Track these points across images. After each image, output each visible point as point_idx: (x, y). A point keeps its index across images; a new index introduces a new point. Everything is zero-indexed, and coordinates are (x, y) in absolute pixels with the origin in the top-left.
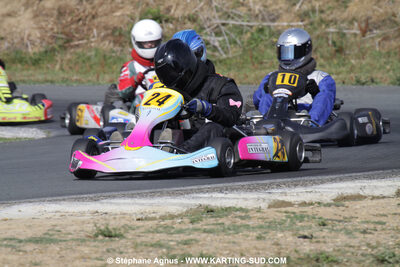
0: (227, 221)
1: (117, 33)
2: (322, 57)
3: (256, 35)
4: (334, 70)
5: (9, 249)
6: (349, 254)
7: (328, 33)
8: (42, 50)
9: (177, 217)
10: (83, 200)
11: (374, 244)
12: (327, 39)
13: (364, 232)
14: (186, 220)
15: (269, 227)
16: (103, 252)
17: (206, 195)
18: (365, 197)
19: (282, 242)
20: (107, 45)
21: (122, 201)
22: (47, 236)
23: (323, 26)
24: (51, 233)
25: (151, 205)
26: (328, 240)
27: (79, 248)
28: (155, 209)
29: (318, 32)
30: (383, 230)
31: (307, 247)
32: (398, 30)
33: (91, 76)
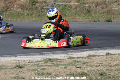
0: (55, 63)
1: (22, 6)
2: (84, 13)
3: (64, 7)
4: (87, 18)
6: (92, 73)
7: (85, 6)
9: (40, 61)
10: (12, 56)
11: (99, 70)
12: (85, 8)
13: (96, 66)
14: (43, 62)
15: (68, 65)
16: (18, 72)
17: (49, 55)
18: (96, 56)
19: (72, 69)
20: (19, 10)
21: (24, 57)
23: (84, 4)
24: (2, 66)
25: (32, 58)
26: (85, 68)
27: (11, 71)
28: (34, 59)
29: (82, 6)
30: (102, 65)
31: (79, 71)
32: (107, 6)
33: (14, 19)
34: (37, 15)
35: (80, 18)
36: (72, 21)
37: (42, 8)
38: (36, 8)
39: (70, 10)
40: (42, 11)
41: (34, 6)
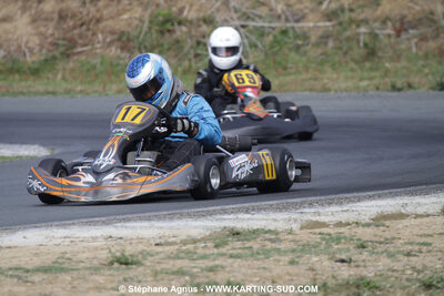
0: (256, 245)
1: (124, 38)
2: (353, 60)
3: (279, 37)
4: (366, 75)
5: (15, 280)
6: (393, 279)
7: (358, 34)
8: (43, 58)
9: (199, 241)
10: (95, 223)
11: (420, 267)
12: (358, 41)
13: (408, 254)
14: (210, 244)
15: (302, 250)
16: (120, 281)
17: (232, 216)
18: (408, 216)
19: (317, 266)
20: (114, 51)
21: (138, 224)
22: (56, 265)
23: (354, 26)
24: (60, 261)
25: (171, 228)
26: (368, 264)
27: (96, 277)
28: (175, 232)
29: (348, 33)
30: (429, 251)
31: (345, 272)
32: (437, 29)
33: (97, 86)
34: (180, 69)
35: (338, 78)
36: (311, 90)
37: (198, 43)
38: (177, 41)
39: (302, 49)
40: (197, 56)
41: (167, 35)
